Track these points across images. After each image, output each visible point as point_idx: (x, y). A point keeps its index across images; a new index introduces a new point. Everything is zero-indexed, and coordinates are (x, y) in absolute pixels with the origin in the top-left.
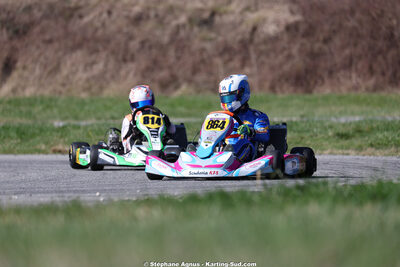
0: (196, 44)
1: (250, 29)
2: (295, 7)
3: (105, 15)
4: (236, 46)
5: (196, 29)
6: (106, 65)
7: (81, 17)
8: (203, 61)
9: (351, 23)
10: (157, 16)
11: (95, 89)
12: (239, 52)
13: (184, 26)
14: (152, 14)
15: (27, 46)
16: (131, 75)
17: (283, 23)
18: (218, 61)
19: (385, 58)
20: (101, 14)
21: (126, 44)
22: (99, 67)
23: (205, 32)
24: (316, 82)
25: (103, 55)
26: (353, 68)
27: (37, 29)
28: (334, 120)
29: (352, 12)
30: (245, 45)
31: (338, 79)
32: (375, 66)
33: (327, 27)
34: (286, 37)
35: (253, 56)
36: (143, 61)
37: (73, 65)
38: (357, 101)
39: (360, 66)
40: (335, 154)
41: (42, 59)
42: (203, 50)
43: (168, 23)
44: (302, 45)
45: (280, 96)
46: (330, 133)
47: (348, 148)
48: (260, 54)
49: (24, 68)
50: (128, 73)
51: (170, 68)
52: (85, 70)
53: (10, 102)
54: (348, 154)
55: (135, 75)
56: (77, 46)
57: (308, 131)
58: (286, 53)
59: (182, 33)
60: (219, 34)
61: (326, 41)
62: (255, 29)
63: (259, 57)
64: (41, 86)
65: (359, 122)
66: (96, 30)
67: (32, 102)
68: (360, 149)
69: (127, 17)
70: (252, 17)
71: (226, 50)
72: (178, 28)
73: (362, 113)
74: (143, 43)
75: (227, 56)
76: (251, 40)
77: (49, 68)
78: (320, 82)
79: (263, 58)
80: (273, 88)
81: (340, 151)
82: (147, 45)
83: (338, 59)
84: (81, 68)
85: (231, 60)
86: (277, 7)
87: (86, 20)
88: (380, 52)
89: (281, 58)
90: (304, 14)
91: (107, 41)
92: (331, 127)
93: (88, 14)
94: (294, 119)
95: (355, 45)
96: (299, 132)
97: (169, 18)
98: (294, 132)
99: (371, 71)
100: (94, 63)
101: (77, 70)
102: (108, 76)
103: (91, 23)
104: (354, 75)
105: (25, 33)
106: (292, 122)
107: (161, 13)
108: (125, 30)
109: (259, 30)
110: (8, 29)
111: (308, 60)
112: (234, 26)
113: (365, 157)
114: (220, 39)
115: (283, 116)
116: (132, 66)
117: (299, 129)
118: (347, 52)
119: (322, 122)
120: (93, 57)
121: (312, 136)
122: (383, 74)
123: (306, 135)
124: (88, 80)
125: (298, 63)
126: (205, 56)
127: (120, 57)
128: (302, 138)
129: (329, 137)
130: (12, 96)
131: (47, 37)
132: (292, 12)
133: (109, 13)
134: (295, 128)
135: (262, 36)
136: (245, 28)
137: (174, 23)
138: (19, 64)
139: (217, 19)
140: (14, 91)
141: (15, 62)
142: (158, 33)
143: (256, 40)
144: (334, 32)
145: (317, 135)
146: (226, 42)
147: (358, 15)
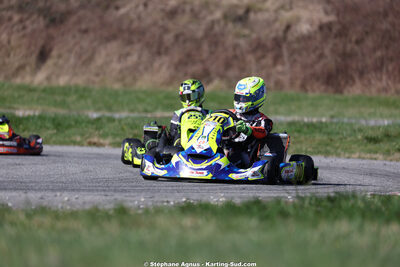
0: (230, 40)
1: (283, 27)
2: (329, 8)
3: (141, 8)
4: (269, 44)
5: (230, 26)
6: (139, 57)
7: (117, 8)
8: (235, 57)
9: (385, 26)
10: (192, 10)
11: (128, 80)
12: (272, 50)
13: (218, 21)
14: (188, 8)
15: (63, 34)
16: (164, 69)
17: (317, 23)
18: (250, 58)
20: (137, 6)
21: (161, 38)
22: (133, 59)
23: (238, 28)
24: (347, 82)
25: (137, 46)
26: (384, 70)
27: (73, 19)
28: (363, 122)
29: (386, 15)
30: (278, 43)
31: (369, 81)
33: (359, 28)
34: (319, 37)
36: (177, 55)
37: (108, 55)
38: (387, 104)
40: (364, 158)
41: (77, 48)
42: (236, 46)
43: (204, 18)
44: (335, 45)
45: (311, 95)
46: (360, 137)
47: (376, 152)
48: (292, 52)
49: (60, 56)
50: (161, 66)
51: (203, 62)
52: (119, 60)
53: (44, 90)
54: (376, 159)
55: (169, 68)
56: (112, 38)
57: (338, 133)
58: (318, 52)
59: (217, 28)
60: (252, 31)
61: (358, 42)
62: (288, 27)
64: (75, 74)
65: (389, 126)
66: (131, 22)
67: (66, 91)
68: (388, 153)
69: (163, 10)
70: (286, 15)
71: (259, 47)
72: (213, 23)
73: (391, 116)
74: (177, 37)
75: (259, 53)
76: (285, 38)
77: (84, 57)
78: (351, 82)
79: (296, 56)
80: (303, 87)
81: (368, 155)
82: (181, 39)
83: (369, 61)
84: (115, 59)
85: (263, 57)
86: (311, 7)
87: (122, 11)
89: (313, 57)
90: (338, 15)
91: (142, 32)
92: (360, 130)
93: (124, 6)
94: (324, 120)
95: (387, 48)
96: (329, 134)
97: (204, 13)
98: (325, 133)
100: (128, 54)
101: (111, 61)
102: (141, 68)
103: (127, 14)
104: (384, 77)
105: (62, 21)
106: (321, 123)
107: (196, 9)
108: (161, 23)
109: (293, 28)
110: (45, 17)
111: (339, 60)
112: (269, 23)
113: (392, 163)
114: (254, 36)
116: (165, 59)
118: (379, 54)
119: (351, 125)
120: (128, 49)
121: (341, 139)
123: (336, 138)
124: (121, 71)
125: (330, 61)
126: (238, 52)
127: (155, 49)
128: (331, 140)
129: (358, 141)
130: (45, 84)
131: (83, 26)
132: (326, 13)
133: (146, 5)
134: (324, 130)
136: (279, 26)
137: (209, 18)
138: (54, 53)
139: (252, 16)
140: (48, 78)
141: (51, 50)
142: (192, 27)
143: (290, 37)
144: (367, 33)
145: (346, 138)
146: (259, 39)
147: (391, 18)
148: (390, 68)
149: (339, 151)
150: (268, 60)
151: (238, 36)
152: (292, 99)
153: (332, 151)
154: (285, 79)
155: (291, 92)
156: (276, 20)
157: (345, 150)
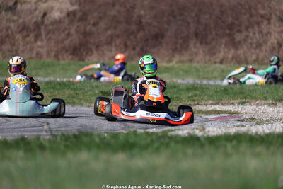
19: (135, 37)
32: (128, 43)
35: (43, 33)
39: (118, 42)
63: (48, 34)
88: (132, 33)
99: (126, 46)
115: (64, 78)
117: (75, 87)
122: (134, 49)
135: (50, 20)
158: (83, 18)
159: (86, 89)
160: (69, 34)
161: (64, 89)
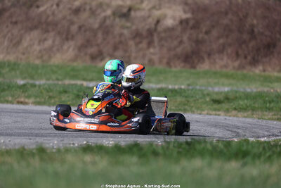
0: (117, 30)
1: (155, 22)
2: (187, 8)
3: (55, 7)
4: (144, 33)
5: (117, 20)
6: (53, 42)
7: (38, 7)
8: (121, 42)
9: (225, 21)
10: (91, 9)
12: (146, 38)
13: (109, 17)
14: (88, 7)
16: (71, 50)
17: (178, 19)
18: (131, 43)
19: (247, 46)
20: (52, 6)
21: (69, 28)
22: (49, 43)
23: (123, 22)
24: (199, 61)
25: (52, 34)
26: (225, 53)
28: (210, 89)
29: (226, 13)
30: (151, 33)
31: (215, 60)
32: (240, 52)
33: (208, 23)
34: (179, 28)
35: (156, 39)
36: (80, 40)
37: (31, 40)
38: (227, 76)
40: (211, 115)
41: (9, 35)
42: (121, 35)
44: (191, 34)
45: (174, 69)
46: (208, 99)
47: (219, 110)
48: (161, 39)
51: (98, 45)
52: (39, 44)
54: (219, 115)
56: (34, 27)
57: (192, 97)
58: (179, 39)
59: (108, 22)
60: (133, 24)
61: (207, 33)
62: (158, 22)
63: (160, 41)
64: (8, 53)
65: (228, 92)
67: (2, 65)
68: (227, 111)
69: (70, 9)
70: (157, 13)
71: (137, 35)
72: (105, 18)
73: (230, 85)
74: (80, 28)
75: (138, 40)
76: (156, 30)
77: (14, 41)
78: (201, 61)
79: (163, 42)
80: (168, 64)
82: (83, 29)
83: (215, 46)
84: (36, 42)
85: (140, 42)
86: (174, 8)
87: (42, 9)
88: (244, 42)
89: (176, 43)
90: (193, 14)
91: (55, 24)
92: (208, 95)
93: (43, 5)
94: (183, 87)
95: (227, 36)
96: (186, 97)
97: (99, 11)
98: (183, 96)
99: (238, 55)
100: (45, 40)
102: (55, 49)
103: (45, 11)
104: (225, 58)
106: (181, 89)
107: (94, 8)
108: (68, 17)
109: (161, 22)
111: (194, 45)
112: (144, 19)
113: (231, 118)
114: (134, 27)
115: (175, 85)
116: (72, 43)
117: (186, 95)
118: (221, 41)
119: (202, 91)
120: (45, 36)
121: (195, 101)
122: (246, 58)
123: (191, 100)
124: (40, 51)
125: (187, 46)
126: (123, 39)
127: (64, 36)
128: (188, 102)
129: (207, 102)
131: (14, 20)
132: (185, 12)
133: (58, 5)
134: (183, 94)
135: (163, 27)
136: (152, 21)
137: (103, 15)
139: (132, 13)
142: (91, 21)
143: (160, 28)
144: (213, 27)
145: (198, 100)
146: (137, 30)
147: (230, 16)
148: (229, 51)
149: (193, 109)
150: (144, 45)
151: (123, 27)
152: (161, 73)
153: (188, 108)
154: (155, 58)
155: (160, 67)
156: (149, 17)
157: (198, 108)
158: (196, 26)
159: (197, 97)
160: (181, 42)
161: (175, 96)
